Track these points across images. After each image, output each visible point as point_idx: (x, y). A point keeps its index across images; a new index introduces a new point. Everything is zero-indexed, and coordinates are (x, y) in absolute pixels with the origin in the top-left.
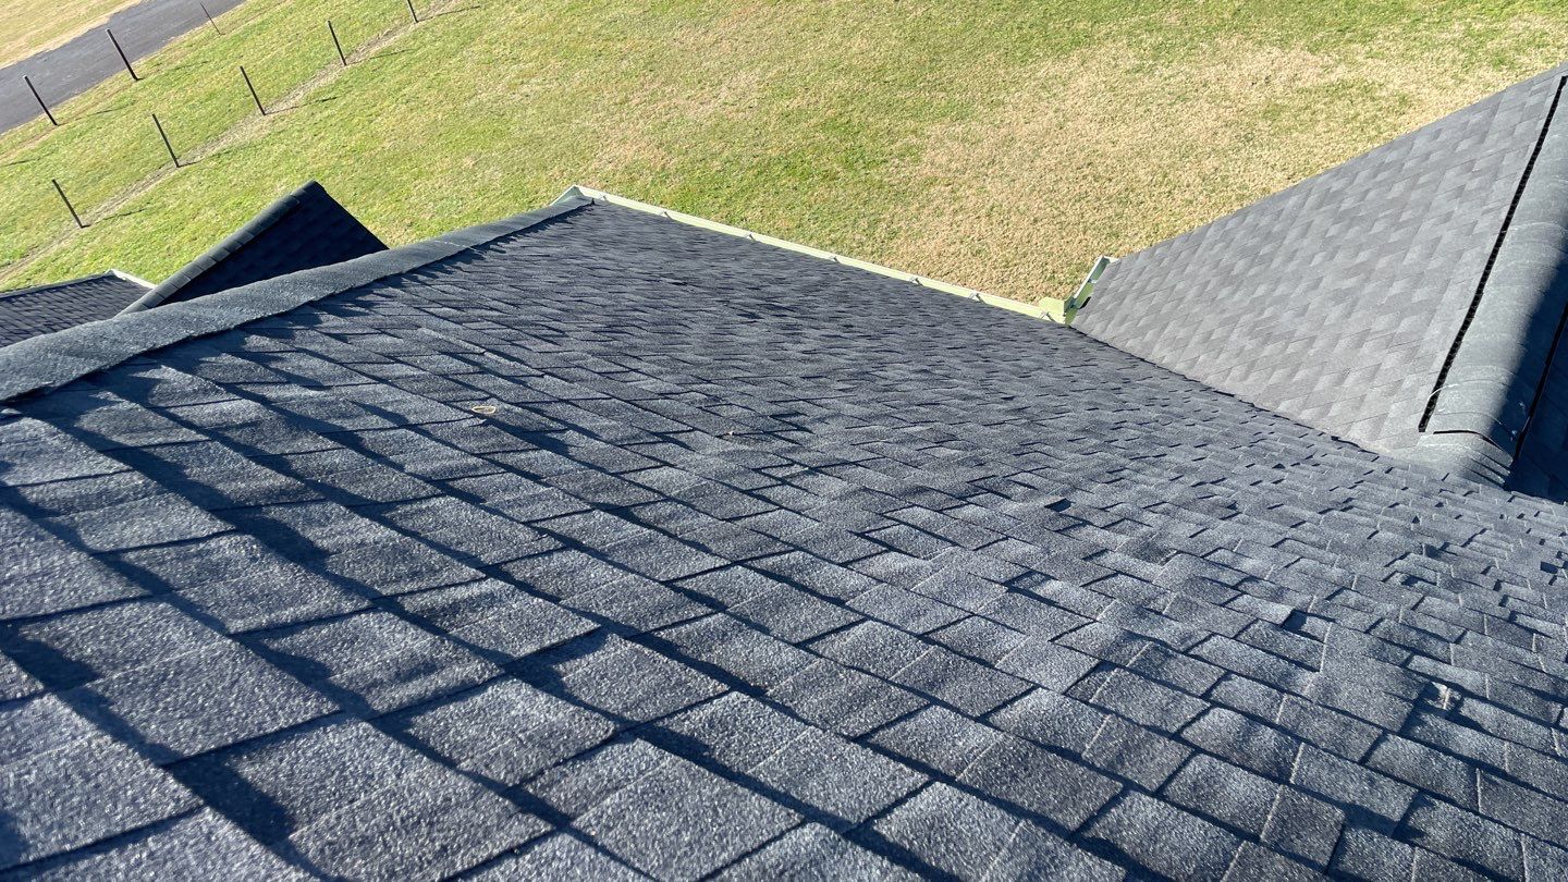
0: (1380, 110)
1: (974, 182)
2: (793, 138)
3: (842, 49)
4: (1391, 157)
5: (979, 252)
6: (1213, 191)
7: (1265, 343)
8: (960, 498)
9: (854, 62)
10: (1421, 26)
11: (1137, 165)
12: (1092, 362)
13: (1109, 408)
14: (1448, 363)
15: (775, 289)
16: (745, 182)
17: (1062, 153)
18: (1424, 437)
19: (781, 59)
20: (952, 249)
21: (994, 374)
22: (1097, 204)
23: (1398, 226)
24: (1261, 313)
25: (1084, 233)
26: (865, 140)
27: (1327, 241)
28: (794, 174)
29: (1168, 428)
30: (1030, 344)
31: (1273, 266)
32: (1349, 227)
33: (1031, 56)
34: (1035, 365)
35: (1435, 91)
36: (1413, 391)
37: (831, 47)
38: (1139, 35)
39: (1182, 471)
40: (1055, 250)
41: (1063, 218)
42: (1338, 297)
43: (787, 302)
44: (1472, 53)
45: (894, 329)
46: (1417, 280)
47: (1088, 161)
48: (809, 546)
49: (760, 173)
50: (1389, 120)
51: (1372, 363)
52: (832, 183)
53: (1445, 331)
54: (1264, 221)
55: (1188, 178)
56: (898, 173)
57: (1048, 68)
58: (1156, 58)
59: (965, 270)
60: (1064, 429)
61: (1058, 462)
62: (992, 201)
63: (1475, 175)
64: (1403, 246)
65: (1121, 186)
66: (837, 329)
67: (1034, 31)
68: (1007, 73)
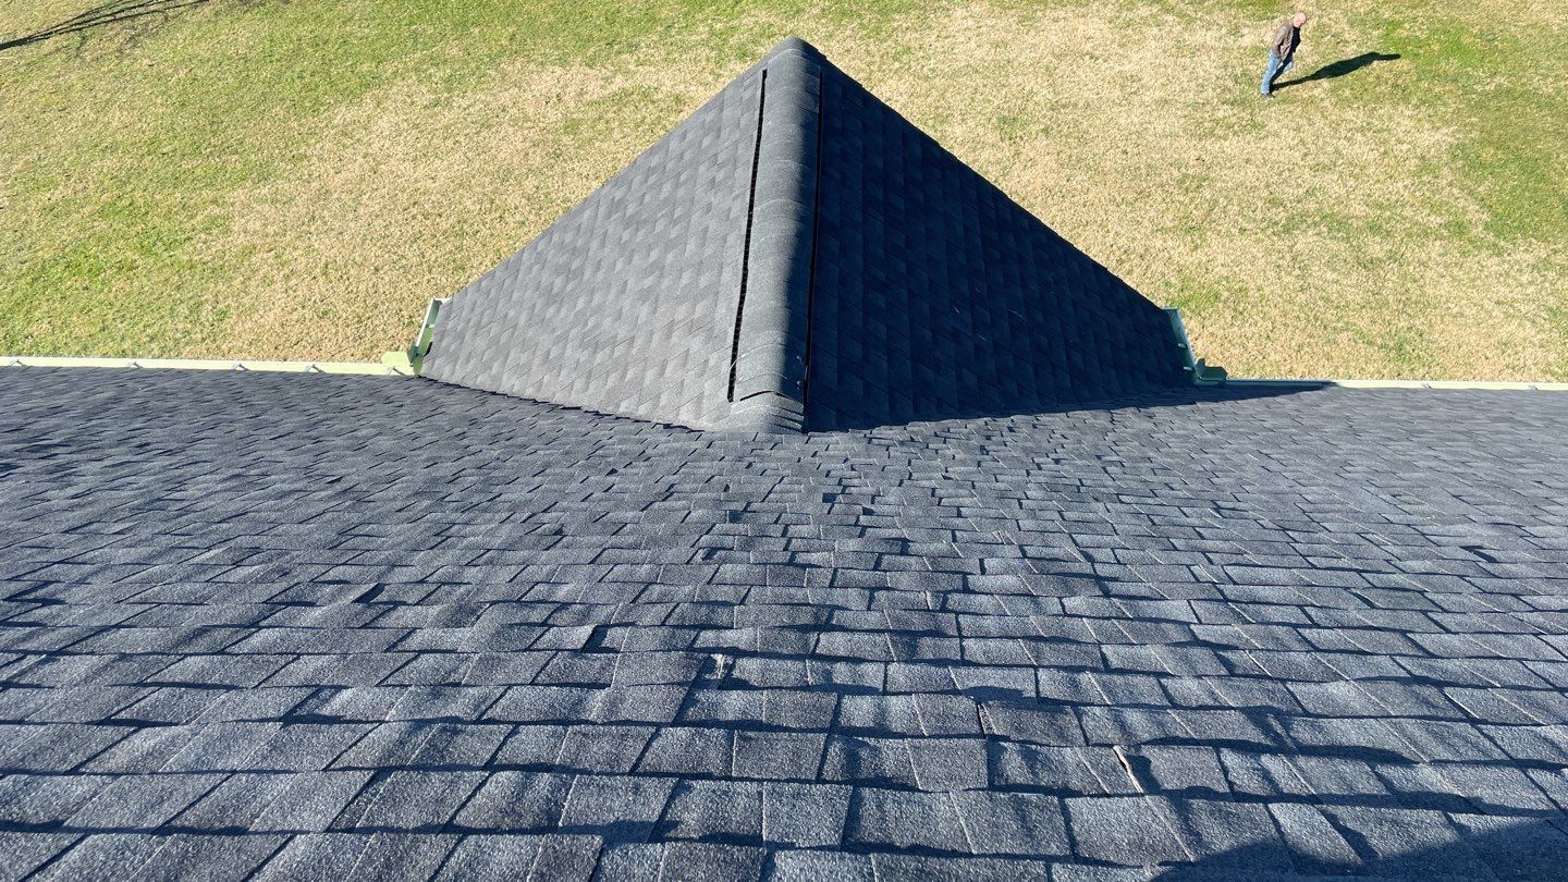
0: (661, 111)
1: (298, 243)
2: (67, 233)
3: (99, 126)
4: (655, 161)
5: (325, 313)
6: (541, 208)
7: (595, 352)
8: (252, 626)
9: (119, 138)
10: (673, 32)
11: (462, 197)
12: (440, 410)
13: (448, 459)
14: (736, 337)
15: (43, 424)
16: (18, 294)
17: (383, 197)
18: (734, 405)
19: (25, 148)
20: (295, 316)
21: (324, 455)
22: (434, 242)
23: (674, 223)
24: (585, 325)
25: (430, 272)
26: (157, 221)
27: (622, 246)
28: (79, 273)
29: (508, 464)
30: (372, 409)
31: (586, 278)
32: (637, 230)
33: (322, 105)
34: (373, 431)
35: (701, 88)
36: (717, 366)
37: (84, 125)
38: (426, 70)
39: (514, 508)
40: (405, 295)
41: (404, 262)
42: (644, 296)
43: (60, 436)
44: (720, 50)
45: (204, 434)
46: (699, 268)
47: (412, 201)
48: (28, 765)
49: (35, 280)
50: (671, 119)
51: (683, 350)
52: (131, 273)
53: (729, 309)
54: (568, 237)
55: (514, 199)
56: (208, 248)
57: (343, 114)
58: (449, 90)
59: (315, 334)
60: (394, 499)
61: (380, 541)
62: (324, 259)
63: (721, 166)
64: (681, 241)
65: (453, 220)
66: (126, 454)
67: (317, 79)
68: (300, 125)
